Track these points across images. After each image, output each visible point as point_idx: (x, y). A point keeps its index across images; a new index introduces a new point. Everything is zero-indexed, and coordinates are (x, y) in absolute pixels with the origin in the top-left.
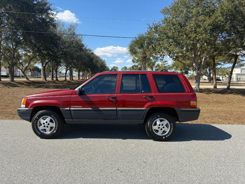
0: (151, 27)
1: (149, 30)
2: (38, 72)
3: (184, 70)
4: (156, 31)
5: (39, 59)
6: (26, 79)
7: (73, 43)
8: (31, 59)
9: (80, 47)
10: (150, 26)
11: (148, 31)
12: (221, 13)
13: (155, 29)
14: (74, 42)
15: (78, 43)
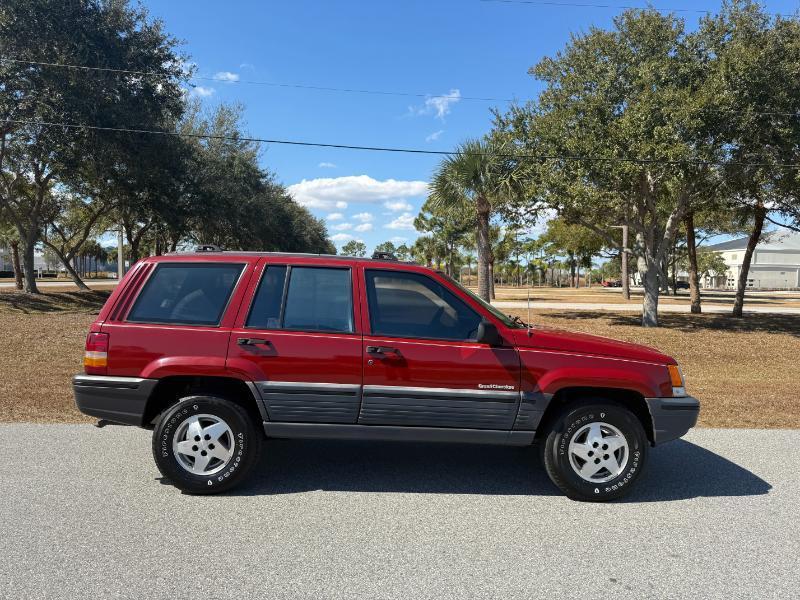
0: (503, 118)
1: (495, 128)
2: (99, 261)
3: (578, 254)
4: (522, 133)
5: (116, 218)
6: (74, 284)
7: (231, 165)
8: (94, 218)
9: (253, 180)
10: (498, 117)
11: (493, 131)
12: (728, 78)
13: (517, 127)
14: (236, 162)
15: (248, 167)
